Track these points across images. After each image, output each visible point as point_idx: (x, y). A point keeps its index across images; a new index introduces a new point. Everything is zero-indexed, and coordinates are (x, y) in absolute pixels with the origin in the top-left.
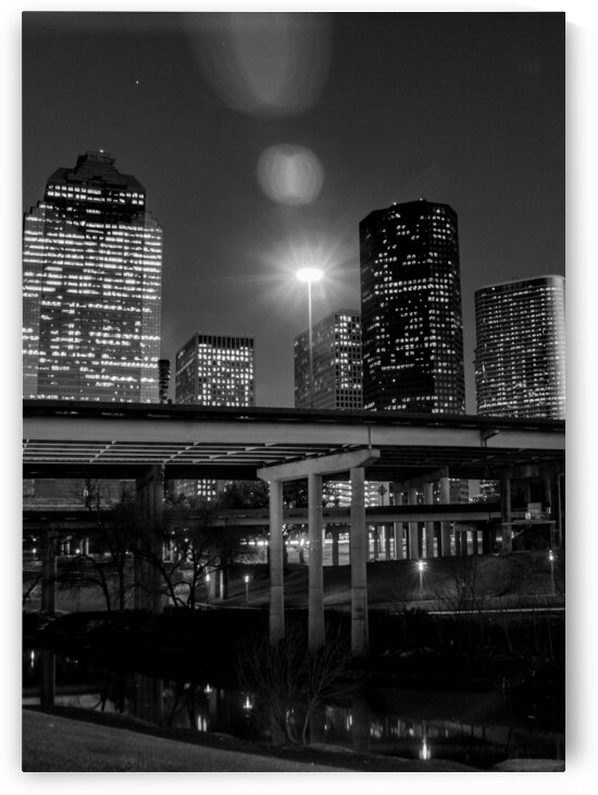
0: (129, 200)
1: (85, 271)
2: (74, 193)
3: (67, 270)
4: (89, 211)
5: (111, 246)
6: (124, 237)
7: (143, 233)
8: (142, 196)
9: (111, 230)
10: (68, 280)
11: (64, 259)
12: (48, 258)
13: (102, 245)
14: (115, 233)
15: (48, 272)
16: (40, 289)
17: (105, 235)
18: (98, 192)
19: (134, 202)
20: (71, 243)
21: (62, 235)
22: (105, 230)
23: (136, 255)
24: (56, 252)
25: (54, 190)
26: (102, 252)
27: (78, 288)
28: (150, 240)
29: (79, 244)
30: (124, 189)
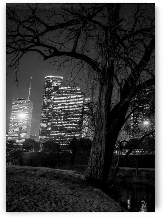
0: (76, 89)
1: (66, 105)
2: (65, 88)
3: (62, 105)
4: (68, 92)
5: (72, 99)
6: (75, 97)
7: (79, 96)
8: (79, 88)
9: (72, 96)
10: (62, 107)
11: (62, 102)
12: (59, 102)
13: (70, 99)
14: (73, 96)
15: (58, 105)
16: (56, 109)
17: (70, 97)
18: (70, 88)
19: (78, 89)
20: (63, 99)
21: (62, 97)
22: (71, 96)
23: (77, 101)
24: (60, 101)
25: (61, 88)
26: (70, 101)
27: (64, 108)
28: (81, 98)
29: (65, 99)
30: (75, 87)
